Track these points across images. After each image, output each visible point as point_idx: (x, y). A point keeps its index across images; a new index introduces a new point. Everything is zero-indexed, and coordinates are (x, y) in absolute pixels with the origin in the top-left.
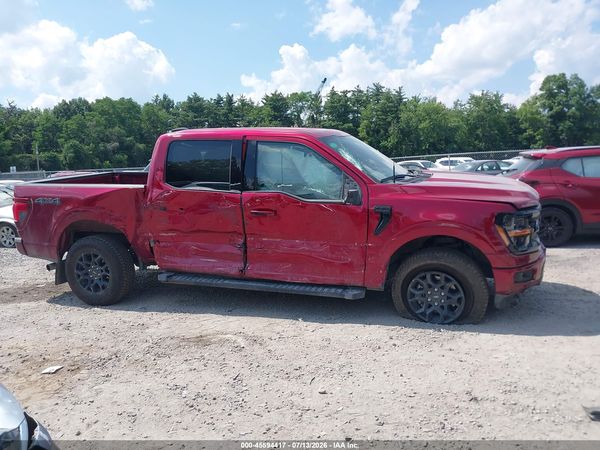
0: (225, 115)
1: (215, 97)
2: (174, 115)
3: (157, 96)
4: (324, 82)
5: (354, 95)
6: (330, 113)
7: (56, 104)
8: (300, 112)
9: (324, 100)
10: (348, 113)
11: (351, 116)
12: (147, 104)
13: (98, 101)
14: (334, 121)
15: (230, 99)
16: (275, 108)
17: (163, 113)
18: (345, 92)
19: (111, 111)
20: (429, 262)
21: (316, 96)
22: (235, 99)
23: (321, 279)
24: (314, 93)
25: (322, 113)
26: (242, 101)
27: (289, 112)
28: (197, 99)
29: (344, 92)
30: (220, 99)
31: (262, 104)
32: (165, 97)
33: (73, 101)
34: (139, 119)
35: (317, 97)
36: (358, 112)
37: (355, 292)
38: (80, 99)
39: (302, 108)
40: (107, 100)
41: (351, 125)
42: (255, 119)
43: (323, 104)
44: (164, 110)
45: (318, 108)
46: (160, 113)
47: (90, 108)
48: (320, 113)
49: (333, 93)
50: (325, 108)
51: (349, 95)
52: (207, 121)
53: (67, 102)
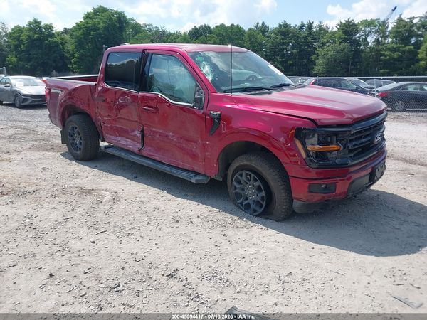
0: (305, 38)
1: (299, 24)
2: (268, 37)
3: (258, 23)
4: (394, 10)
5: (420, 20)
6: (394, 37)
7: (191, 29)
8: (368, 35)
9: (391, 26)
10: (412, 37)
11: (413, 41)
12: (250, 29)
13: (217, 27)
14: (396, 43)
15: (310, 26)
16: (346, 32)
17: (260, 36)
18: (412, 19)
19: (224, 34)
20: (245, 163)
21: (384, 22)
22: (314, 25)
23: (181, 164)
24: (382, 19)
25: (387, 36)
26: (320, 27)
27: (358, 35)
28: (286, 25)
29: (410, 19)
30: (303, 25)
31: (336, 29)
32: (263, 24)
33: (201, 27)
34: (243, 40)
35: (384, 24)
36: (421, 36)
37: (201, 178)
38: (205, 25)
39: (370, 32)
40: (223, 26)
41: (412, 47)
42: (328, 42)
43: (389, 29)
44: (261, 34)
45: (384, 32)
46: (258, 36)
47: (211, 32)
48: (385, 37)
49: (400, 20)
50: (390, 32)
51: (415, 21)
52: (291, 42)
53: (197, 27)
